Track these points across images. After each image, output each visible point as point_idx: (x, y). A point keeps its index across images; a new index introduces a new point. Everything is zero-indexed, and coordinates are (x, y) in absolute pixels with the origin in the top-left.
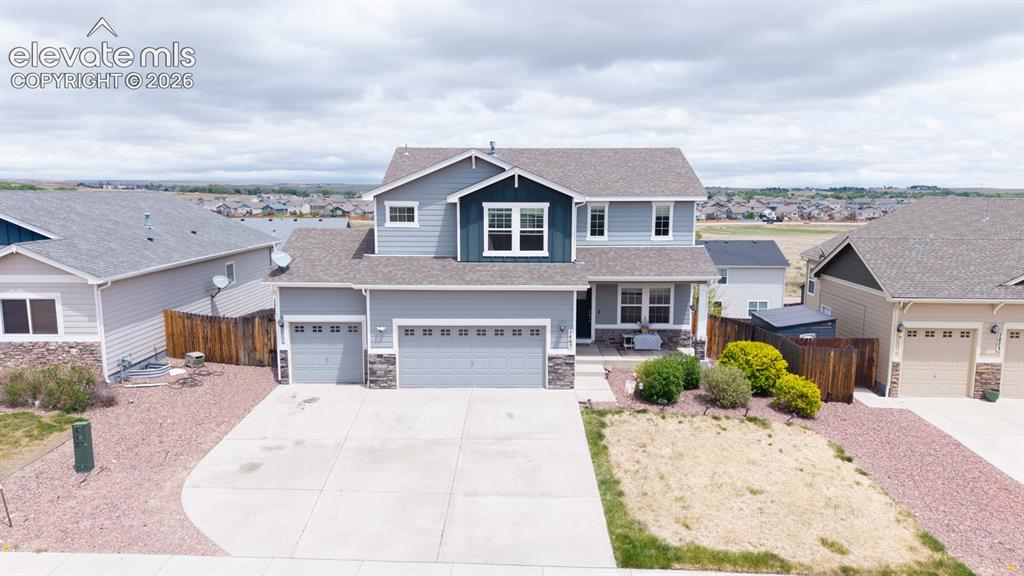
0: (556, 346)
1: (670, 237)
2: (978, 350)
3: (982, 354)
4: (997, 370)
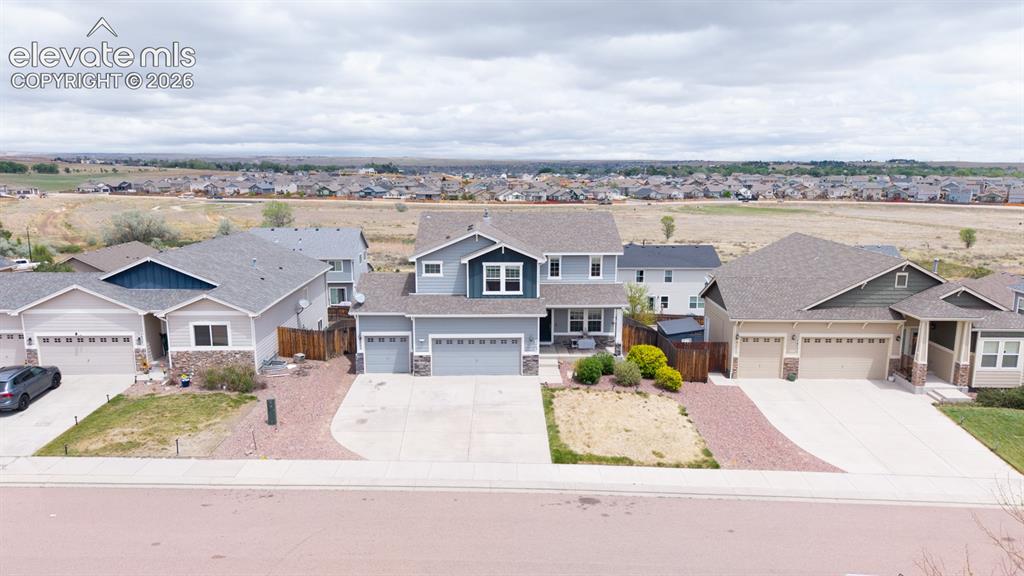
0: (527, 350)
1: (601, 277)
2: (785, 350)
3: (787, 352)
4: (796, 362)
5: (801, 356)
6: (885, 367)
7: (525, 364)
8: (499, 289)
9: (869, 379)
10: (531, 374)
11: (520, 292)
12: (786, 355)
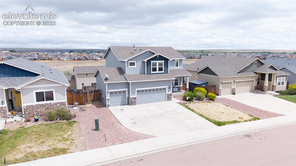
0: (168, 92)
1: (178, 67)
2: (232, 86)
3: (233, 86)
4: (234, 89)
5: (236, 87)
6: (253, 89)
7: (168, 97)
8: (156, 71)
9: (250, 92)
11: (163, 72)
12: (232, 87)
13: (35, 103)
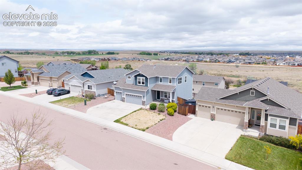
5: (216, 113)
7: (143, 103)
8: (140, 84)
10: (144, 106)
11: (145, 85)
12: (211, 112)
13: (88, 90)
